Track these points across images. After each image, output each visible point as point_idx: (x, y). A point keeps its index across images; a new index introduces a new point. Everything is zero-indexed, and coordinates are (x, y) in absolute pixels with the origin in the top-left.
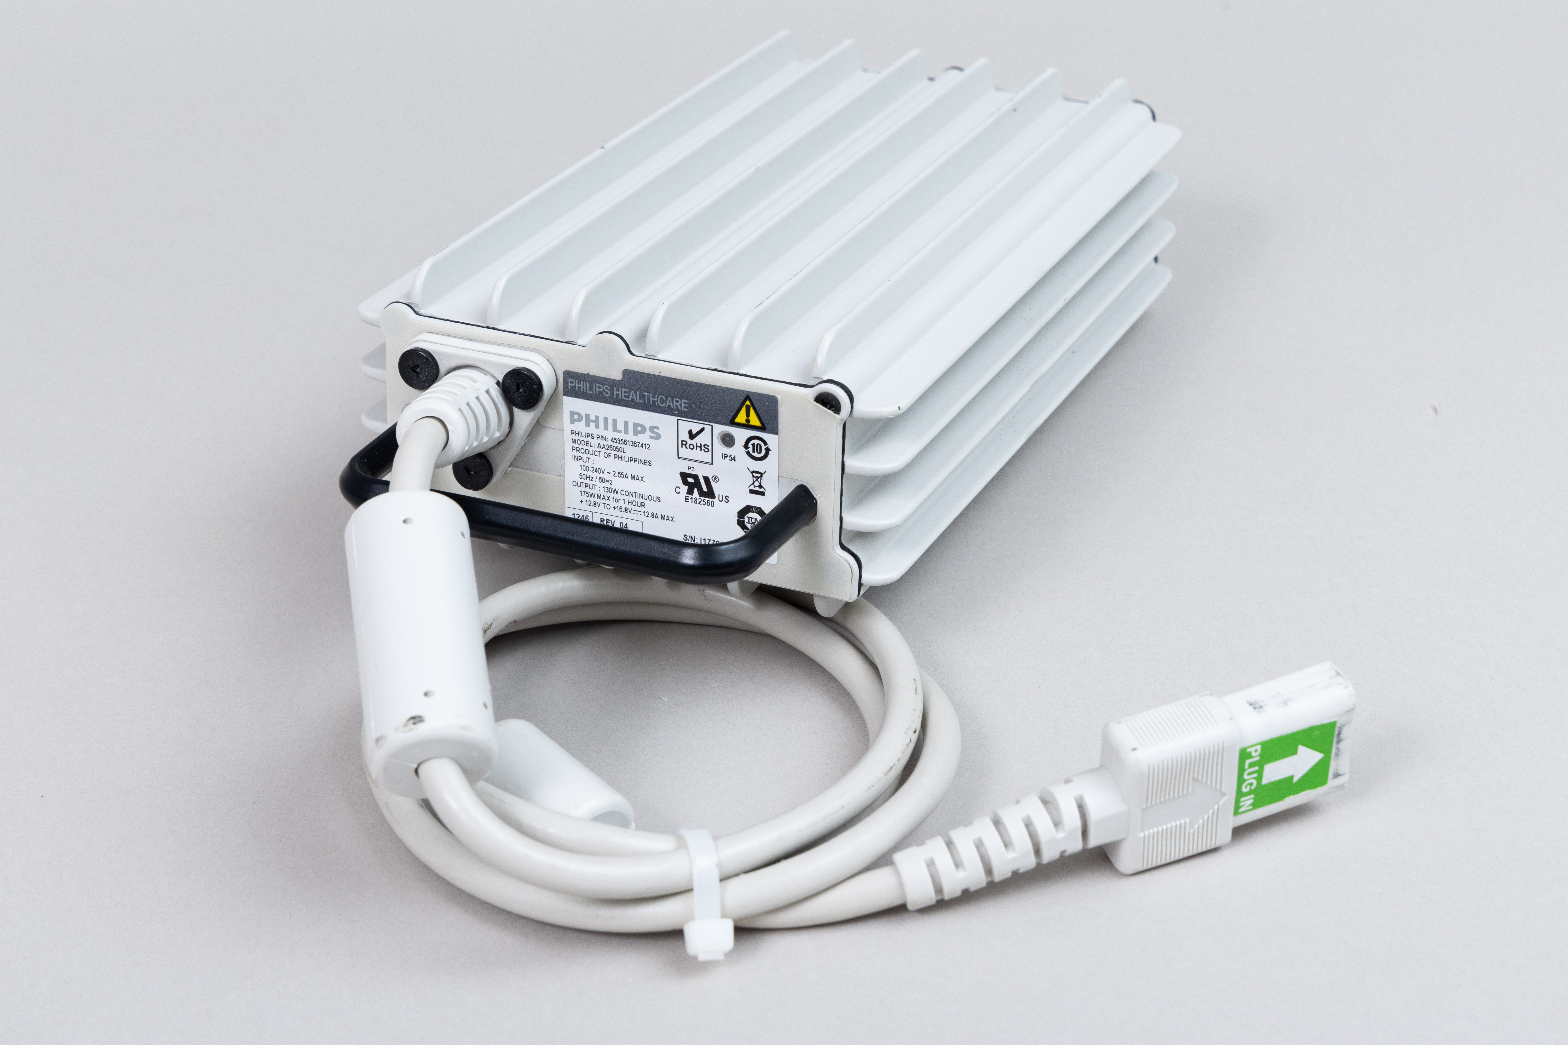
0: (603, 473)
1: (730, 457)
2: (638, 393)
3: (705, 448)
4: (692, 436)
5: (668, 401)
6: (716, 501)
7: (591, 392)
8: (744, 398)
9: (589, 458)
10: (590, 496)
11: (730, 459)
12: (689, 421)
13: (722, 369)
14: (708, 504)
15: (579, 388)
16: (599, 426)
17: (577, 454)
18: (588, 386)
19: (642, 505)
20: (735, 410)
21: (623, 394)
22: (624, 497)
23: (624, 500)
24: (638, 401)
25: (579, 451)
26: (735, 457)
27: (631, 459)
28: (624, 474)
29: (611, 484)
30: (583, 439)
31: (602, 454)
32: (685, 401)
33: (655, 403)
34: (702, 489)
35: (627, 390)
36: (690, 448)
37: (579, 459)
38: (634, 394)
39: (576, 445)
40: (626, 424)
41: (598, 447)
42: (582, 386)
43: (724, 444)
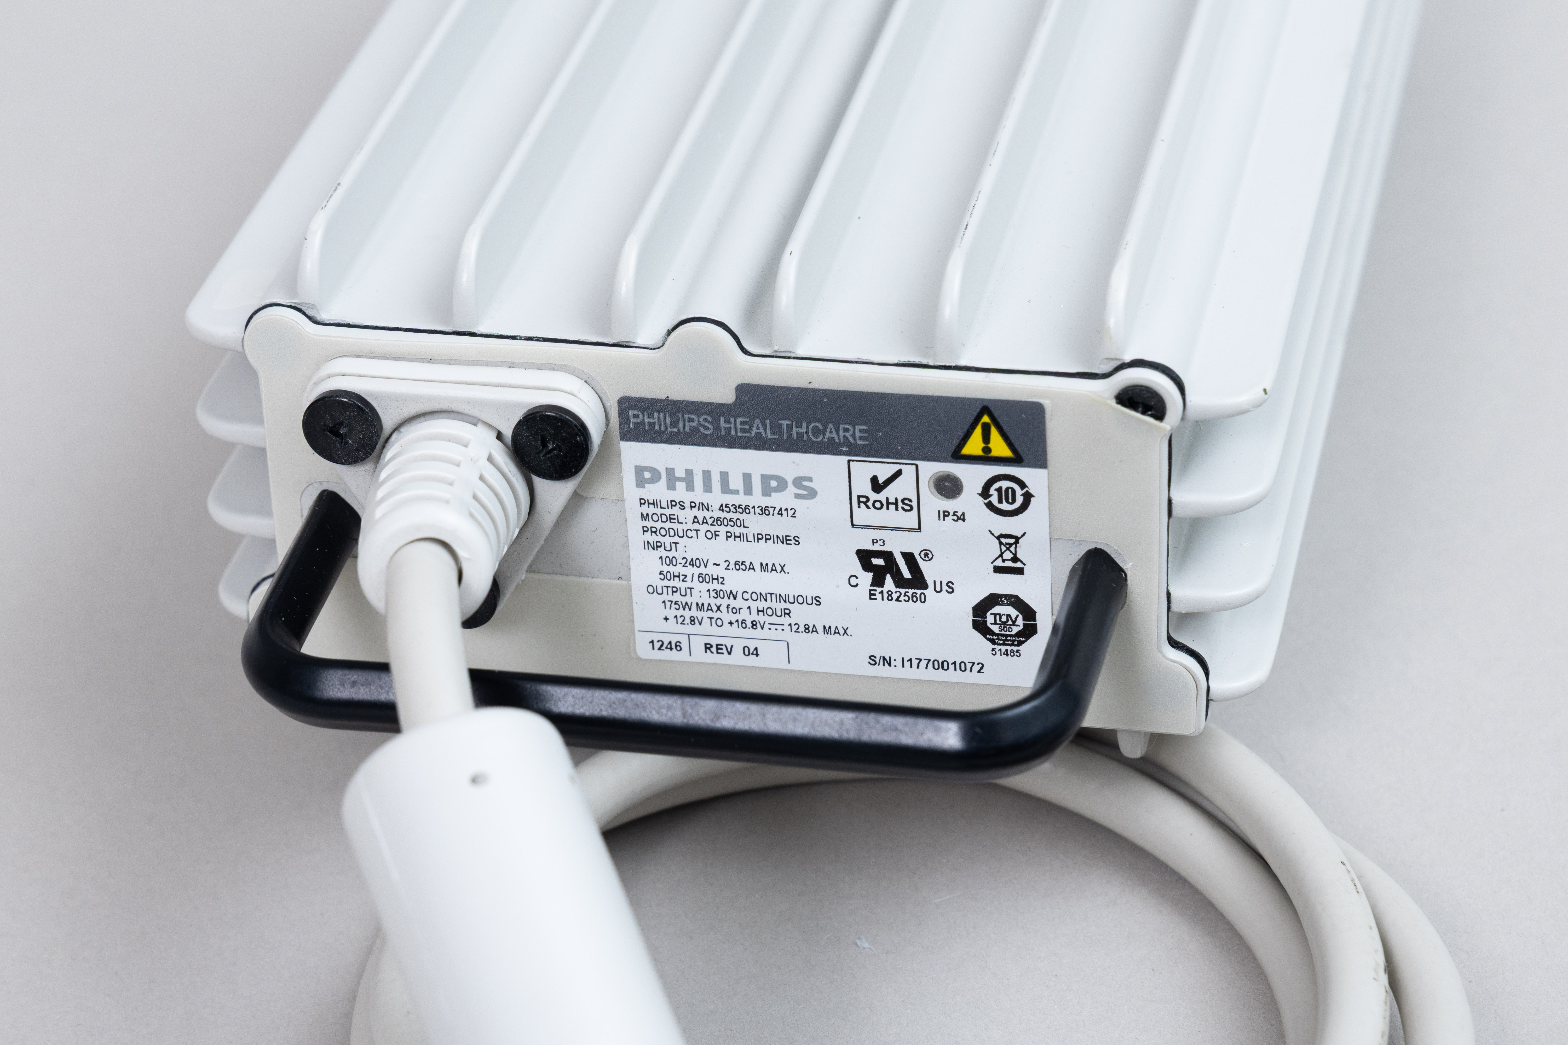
0: (706, 567)
1: (954, 515)
2: (768, 422)
3: (906, 504)
4: (877, 486)
5: (828, 431)
6: (929, 592)
7: (675, 430)
8: (978, 410)
9: (676, 543)
10: (681, 609)
11: (955, 518)
12: (871, 462)
13: (924, 362)
14: (915, 599)
15: (651, 425)
16: (693, 486)
17: (653, 538)
18: (668, 419)
19: (785, 614)
20: (961, 434)
21: (739, 427)
22: (750, 603)
23: (749, 608)
24: (769, 436)
25: (655, 532)
26: (963, 514)
27: (760, 536)
28: (748, 564)
29: (722, 583)
30: (663, 511)
31: (701, 534)
32: (862, 427)
33: (802, 437)
34: (902, 574)
35: (746, 420)
36: (875, 508)
37: (657, 546)
38: (760, 426)
39: (649, 524)
40: (747, 478)
41: (694, 522)
42: (656, 420)
43: (942, 494)
